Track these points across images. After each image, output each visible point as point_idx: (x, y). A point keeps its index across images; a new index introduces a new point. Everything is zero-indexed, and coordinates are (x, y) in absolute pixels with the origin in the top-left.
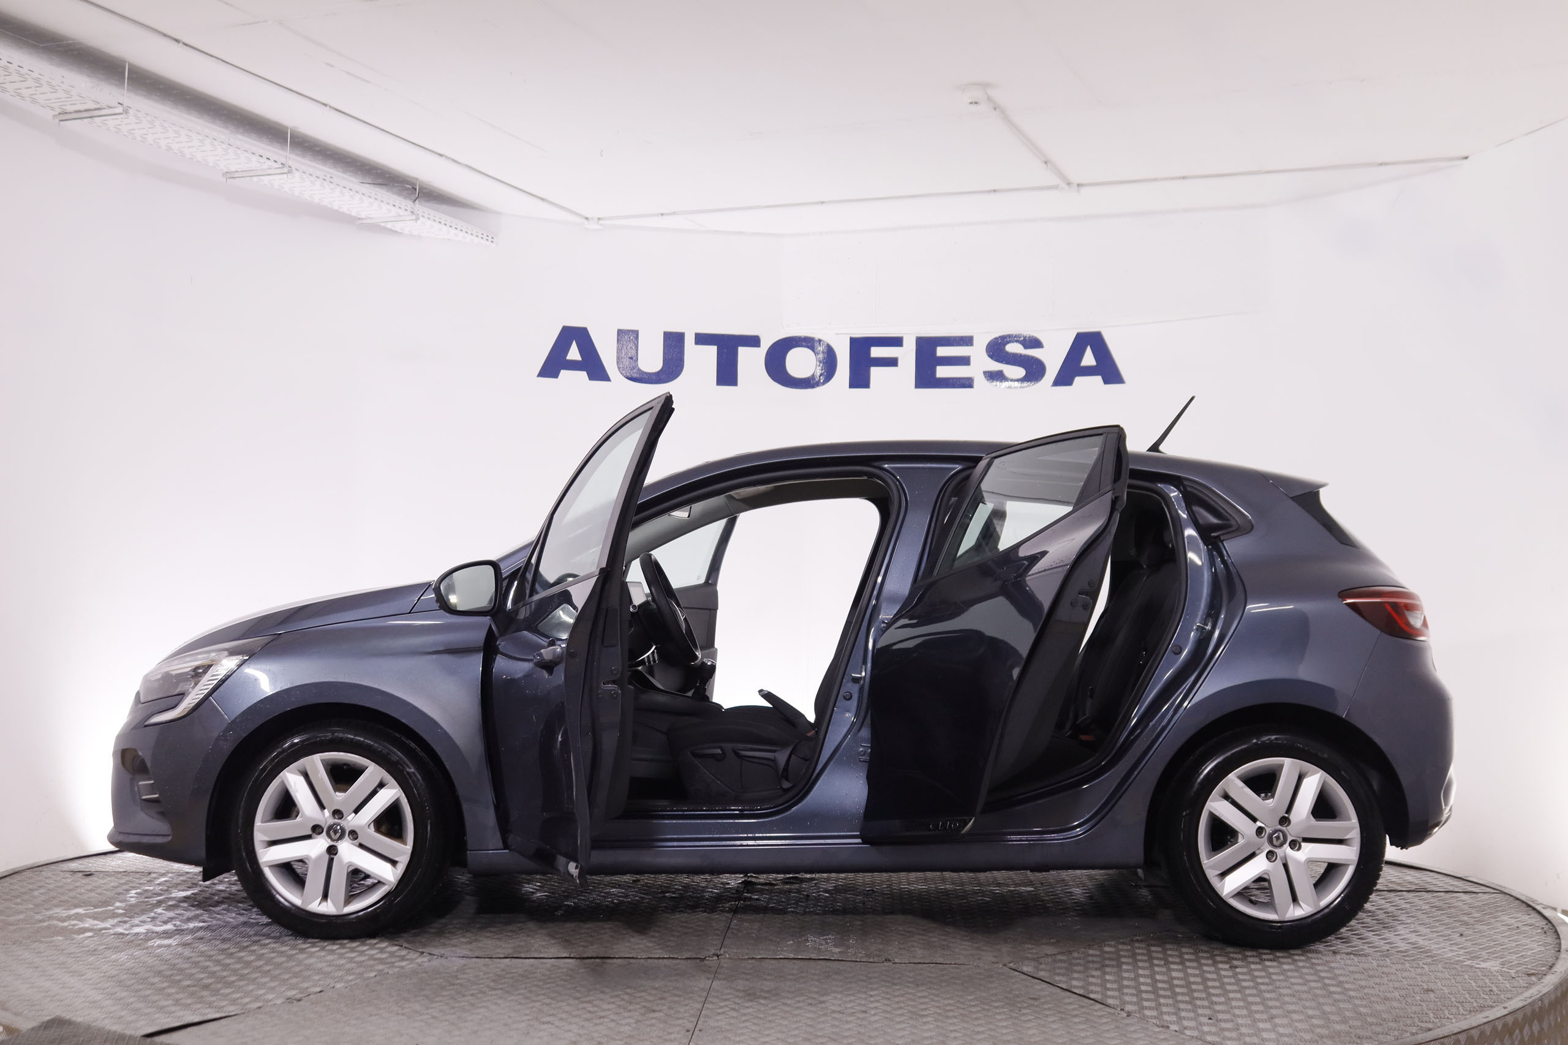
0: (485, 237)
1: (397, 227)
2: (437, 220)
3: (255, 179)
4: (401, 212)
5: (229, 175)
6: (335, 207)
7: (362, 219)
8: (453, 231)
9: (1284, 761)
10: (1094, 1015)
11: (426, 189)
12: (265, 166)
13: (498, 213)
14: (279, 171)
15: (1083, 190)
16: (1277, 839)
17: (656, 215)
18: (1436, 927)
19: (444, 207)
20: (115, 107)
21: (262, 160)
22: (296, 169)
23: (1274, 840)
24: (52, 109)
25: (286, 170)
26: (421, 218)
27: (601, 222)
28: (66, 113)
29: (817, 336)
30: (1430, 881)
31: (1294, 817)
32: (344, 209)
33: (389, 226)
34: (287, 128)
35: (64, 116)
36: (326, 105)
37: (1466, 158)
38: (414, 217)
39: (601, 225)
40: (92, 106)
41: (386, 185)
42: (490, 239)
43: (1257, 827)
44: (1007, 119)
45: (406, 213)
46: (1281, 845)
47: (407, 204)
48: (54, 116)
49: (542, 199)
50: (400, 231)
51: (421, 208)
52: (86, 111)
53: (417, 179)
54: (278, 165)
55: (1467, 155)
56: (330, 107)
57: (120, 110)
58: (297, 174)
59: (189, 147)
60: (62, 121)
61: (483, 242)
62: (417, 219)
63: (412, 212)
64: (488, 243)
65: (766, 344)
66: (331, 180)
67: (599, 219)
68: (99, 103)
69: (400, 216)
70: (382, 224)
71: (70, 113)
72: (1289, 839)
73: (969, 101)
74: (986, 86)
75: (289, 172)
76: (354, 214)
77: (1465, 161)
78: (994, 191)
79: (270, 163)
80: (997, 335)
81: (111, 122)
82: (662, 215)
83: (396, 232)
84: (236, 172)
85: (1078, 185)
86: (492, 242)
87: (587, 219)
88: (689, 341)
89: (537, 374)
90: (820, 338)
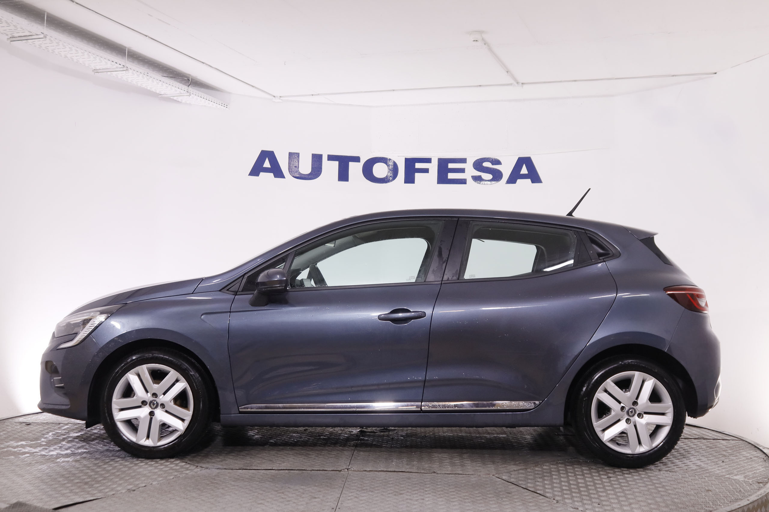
0: (223, 105)
1: (179, 99)
2: (200, 96)
3: (109, 73)
4: (182, 92)
5: (96, 71)
6: (149, 89)
7: (162, 95)
8: (207, 101)
9: (635, 373)
10: (540, 502)
11: (194, 80)
12: (115, 67)
13: (230, 93)
14: (121, 69)
15: (525, 86)
16: (631, 413)
17: (310, 95)
18: (710, 457)
19: (203, 89)
20: (39, 35)
21: (113, 63)
22: (130, 69)
23: (630, 413)
24: (7, 35)
25: (125, 69)
26: (192, 95)
27: (281, 98)
28: (14, 37)
29: (389, 157)
30: (705, 433)
31: (639, 401)
32: (153, 90)
33: (175, 98)
34: (126, 47)
35: (13, 39)
36: (147, 36)
37: (716, 73)
38: (188, 94)
39: (281, 100)
40: (28, 34)
41: (175, 77)
42: (225, 106)
43: (621, 406)
44: (490, 49)
45: (184, 92)
46: (633, 416)
47: (185, 87)
48: (8, 38)
49: (253, 86)
50: (180, 100)
51: (191, 89)
52: (24, 36)
53: (190, 75)
54: (121, 66)
55: (716, 72)
56: (149, 37)
57: (42, 36)
58: (131, 71)
59: (76, 56)
60: (11, 41)
61: (222, 107)
62: (190, 95)
63: (187, 91)
65: (363, 161)
66: (148, 74)
67: (280, 97)
68: (31, 32)
69: (181, 93)
70: (172, 98)
71: (16, 37)
72: (638, 412)
73: (473, 40)
74: (481, 32)
75: (127, 70)
76: (158, 92)
77: (715, 75)
78: (480, 86)
79: (118, 65)
80: (479, 158)
81: (37, 42)
82: (312, 95)
83: (178, 101)
84: (100, 69)
85: (522, 84)
86: (227, 107)
87: (274, 96)
88: (325, 159)
89: (248, 174)
90: (390, 158)
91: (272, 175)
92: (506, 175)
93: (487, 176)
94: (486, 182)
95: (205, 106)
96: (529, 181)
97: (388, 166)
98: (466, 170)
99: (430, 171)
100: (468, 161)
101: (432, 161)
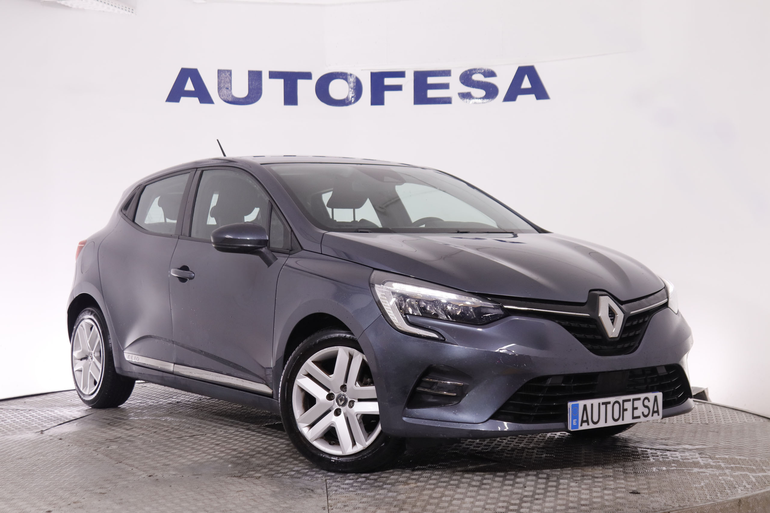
8: (106, 5)
29: (349, 72)
61: (127, 13)
64: (130, 13)
65: (316, 77)
80: (466, 69)
86: (132, 12)
88: (265, 76)
89: (166, 100)
90: (352, 73)
91: (196, 100)
92: (503, 91)
93: (479, 93)
94: (477, 101)
95: (104, 11)
96: (533, 96)
97: (349, 83)
98: (451, 86)
99: (403, 88)
100: (452, 73)
101: (407, 74)
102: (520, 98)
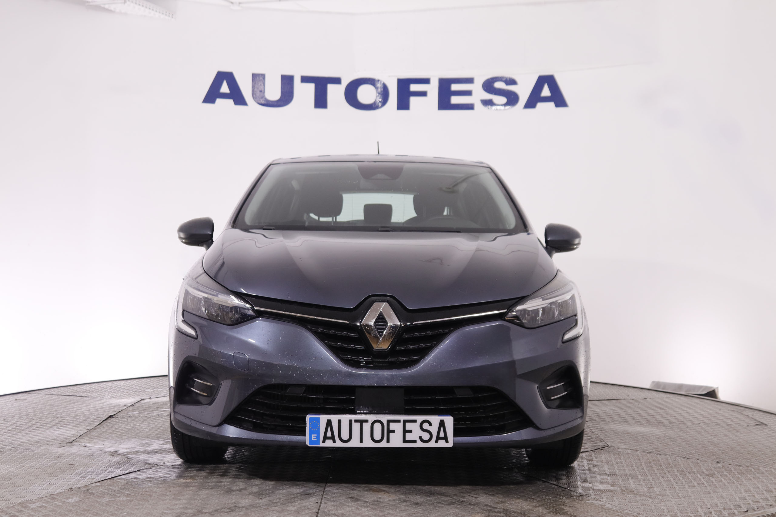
1: (112, 7)
2: (138, 3)
8: (147, 10)
27: (241, 5)
29: (377, 77)
42: (170, 15)
50: (112, 9)
61: (167, 17)
64: (170, 18)
65: (345, 82)
67: (240, 3)
80: (489, 77)
87: (232, 3)
88: (297, 81)
89: (202, 101)
90: (379, 78)
91: (231, 101)
92: (524, 98)
93: (501, 100)
94: (498, 107)
96: (552, 104)
97: (377, 88)
98: (473, 93)
99: (428, 94)
100: (475, 81)
101: (432, 81)
102: (540, 105)
